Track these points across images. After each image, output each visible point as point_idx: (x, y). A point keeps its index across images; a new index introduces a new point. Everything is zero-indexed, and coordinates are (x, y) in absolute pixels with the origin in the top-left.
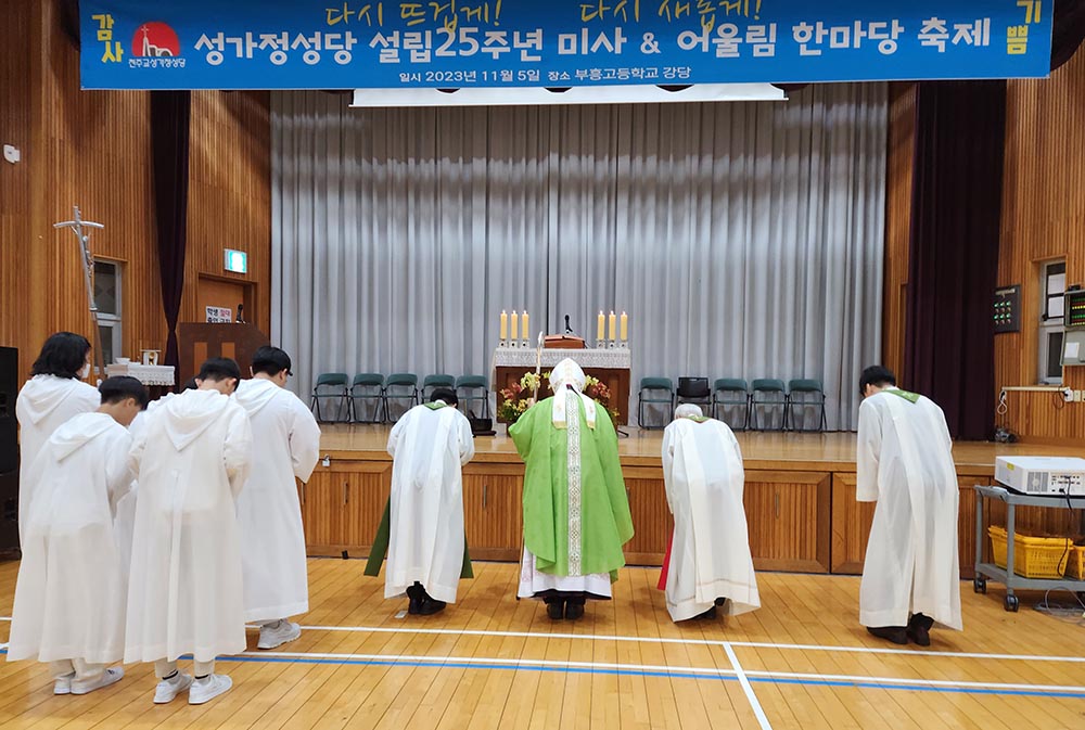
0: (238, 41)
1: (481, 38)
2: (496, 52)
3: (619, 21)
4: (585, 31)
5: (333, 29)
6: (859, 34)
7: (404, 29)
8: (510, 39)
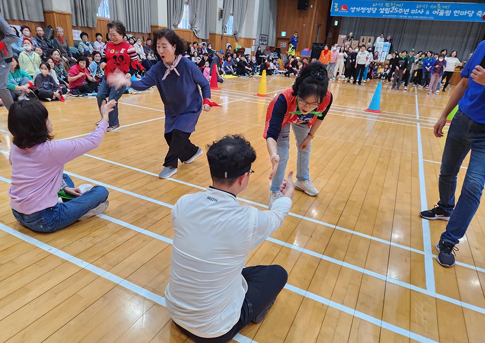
0: (357, 8)
1: (398, 10)
2: (400, 12)
3: (423, 8)
4: (417, 10)
5: (373, 7)
6: (466, 13)
7: (385, 7)
8: (403, 10)
